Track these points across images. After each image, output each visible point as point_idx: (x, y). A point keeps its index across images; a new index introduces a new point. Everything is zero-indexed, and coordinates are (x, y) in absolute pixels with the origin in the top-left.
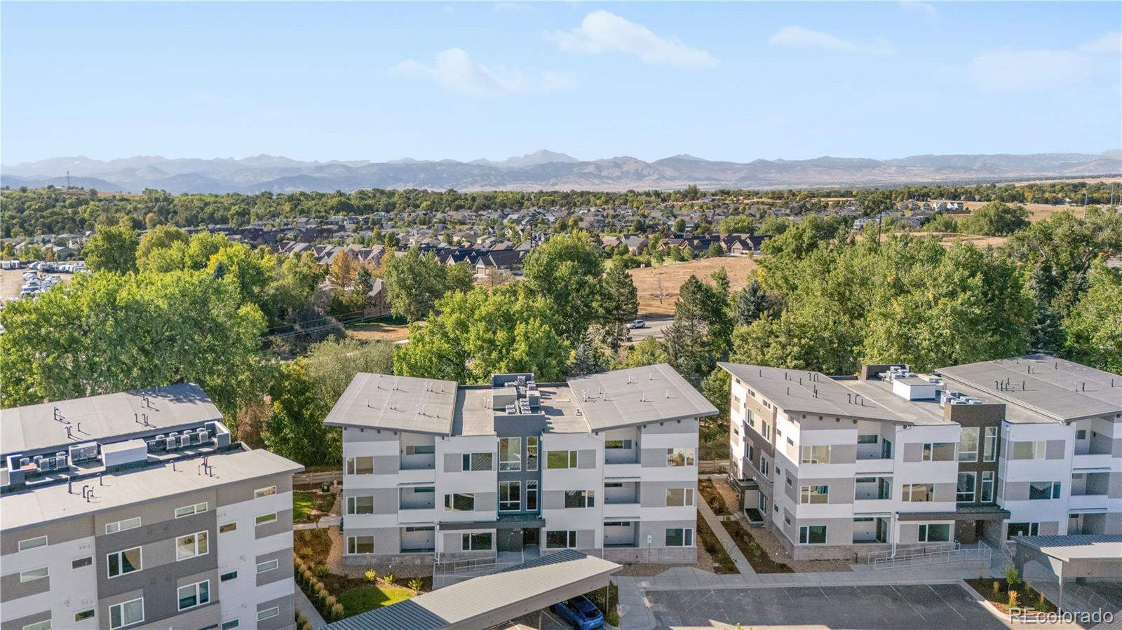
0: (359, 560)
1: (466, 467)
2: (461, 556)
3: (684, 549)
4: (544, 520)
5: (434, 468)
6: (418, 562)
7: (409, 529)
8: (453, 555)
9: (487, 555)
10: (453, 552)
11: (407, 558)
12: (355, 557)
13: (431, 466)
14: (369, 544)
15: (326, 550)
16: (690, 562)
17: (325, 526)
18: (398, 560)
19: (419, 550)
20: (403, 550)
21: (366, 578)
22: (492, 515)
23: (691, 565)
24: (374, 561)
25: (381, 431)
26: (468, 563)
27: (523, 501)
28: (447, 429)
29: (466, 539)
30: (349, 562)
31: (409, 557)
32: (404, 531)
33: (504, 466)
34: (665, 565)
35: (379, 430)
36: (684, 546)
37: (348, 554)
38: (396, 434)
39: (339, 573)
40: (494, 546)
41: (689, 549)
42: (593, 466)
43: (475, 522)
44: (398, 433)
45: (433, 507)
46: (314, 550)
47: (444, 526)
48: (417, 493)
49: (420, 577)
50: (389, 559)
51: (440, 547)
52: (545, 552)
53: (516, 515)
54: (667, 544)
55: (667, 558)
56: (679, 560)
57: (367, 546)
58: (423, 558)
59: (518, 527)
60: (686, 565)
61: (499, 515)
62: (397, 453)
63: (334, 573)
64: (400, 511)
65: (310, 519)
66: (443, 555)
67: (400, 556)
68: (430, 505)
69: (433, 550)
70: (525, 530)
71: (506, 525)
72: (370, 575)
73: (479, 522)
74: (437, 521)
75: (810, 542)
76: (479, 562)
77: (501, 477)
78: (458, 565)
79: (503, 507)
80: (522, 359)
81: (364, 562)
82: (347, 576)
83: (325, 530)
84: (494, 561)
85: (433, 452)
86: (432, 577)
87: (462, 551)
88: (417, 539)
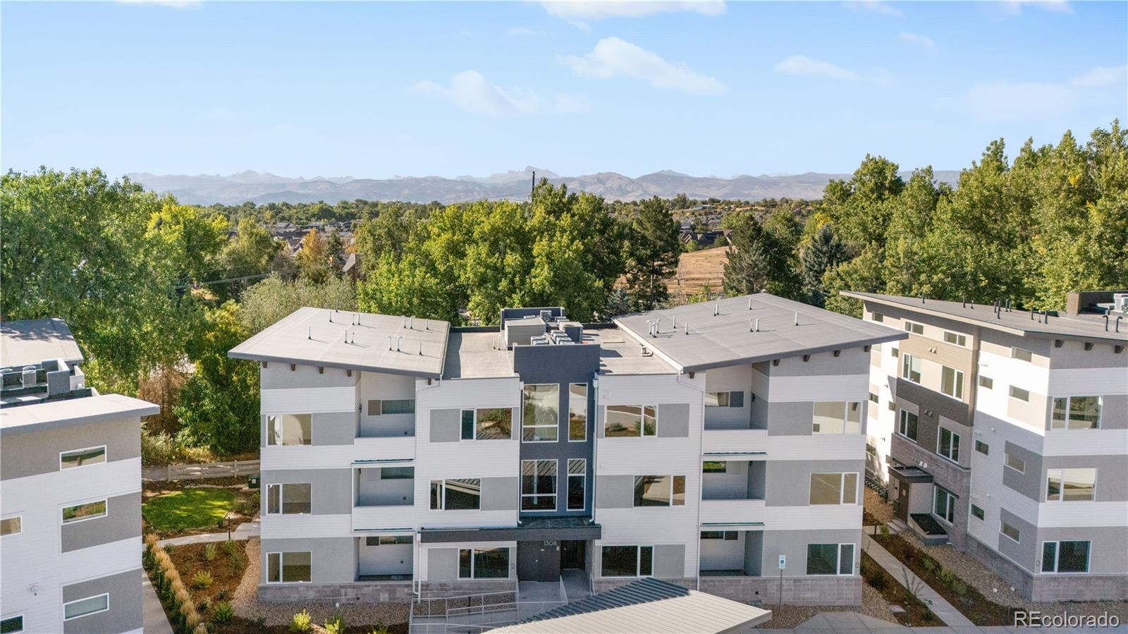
0: (286, 592)
1: (467, 433)
2: (457, 588)
3: (838, 580)
4: (599, 527)
5: (413, 434)
6: (384, 597)
7: (372, 541)
8: (443, 587)
9: (501, 586)
10: (443, 581)
11: (366, 590)
12: (280, 588)
13: (409, 432)
14: (301, 567)
15: (236, 577)
16: (850, 603)
17: (243, 537)
18: (351, 594)
19: (387, 577)
20: (360, 577)
21: (295, 624)
22: (509, 517)
23: (852, 608)
24: (311, 595)
25: (325, 370)
26: (469, 602)
27: (559, 494)
28: (436, 367)
29: (465, 559)
30: (268, 596)
31: (370, 587)
32: (363, 543)
33: (528, 434)
34: (806, 608)
35: (321, 367)
36: (839, 574)
37: (268, 583)
38: (349, 375)
39: (250, 616)
40: (512, 571)
41: (848, 579)
42: (684, 432)
43: (481, 529)
44: (354, 373)
45: (412, 503)
46: (215, 576)
47: (430, 536)
48: (385, 481)
49: (388, 624)
50: (336, 591)
51: (421, 572)
52: (599, 582)
53: (549, 518)
54: (809, 573)
55: (809, 595)
56: (831, 599)
57: (298, 569)
58: (392, 591)
59: (554, 536)
60: (842, 608)
61: (521, 518)
62: (351, 407)
63: (243, 615)
64: (355, 510)
65: (222, 526)
66: (426, 586)
67: (354, 587)
68: (407, 500)
69: (409, 576)
70: (563, 544)
71: (533, 534)
72: (302, 619)
73: (488, 529)
74: (417, 527)
75: (1060, 569)
76: (488, 600)
77: (525, 452)
78: (452, 603)
79: (527, 503)
80: (544, 291)
81: (294, 597)
82: (261, 621)
83: (242, 544)
84: (512, 598)
85: (412, 411)
86: (407, 624)
87: (458, 579)
88: (383, 557)
